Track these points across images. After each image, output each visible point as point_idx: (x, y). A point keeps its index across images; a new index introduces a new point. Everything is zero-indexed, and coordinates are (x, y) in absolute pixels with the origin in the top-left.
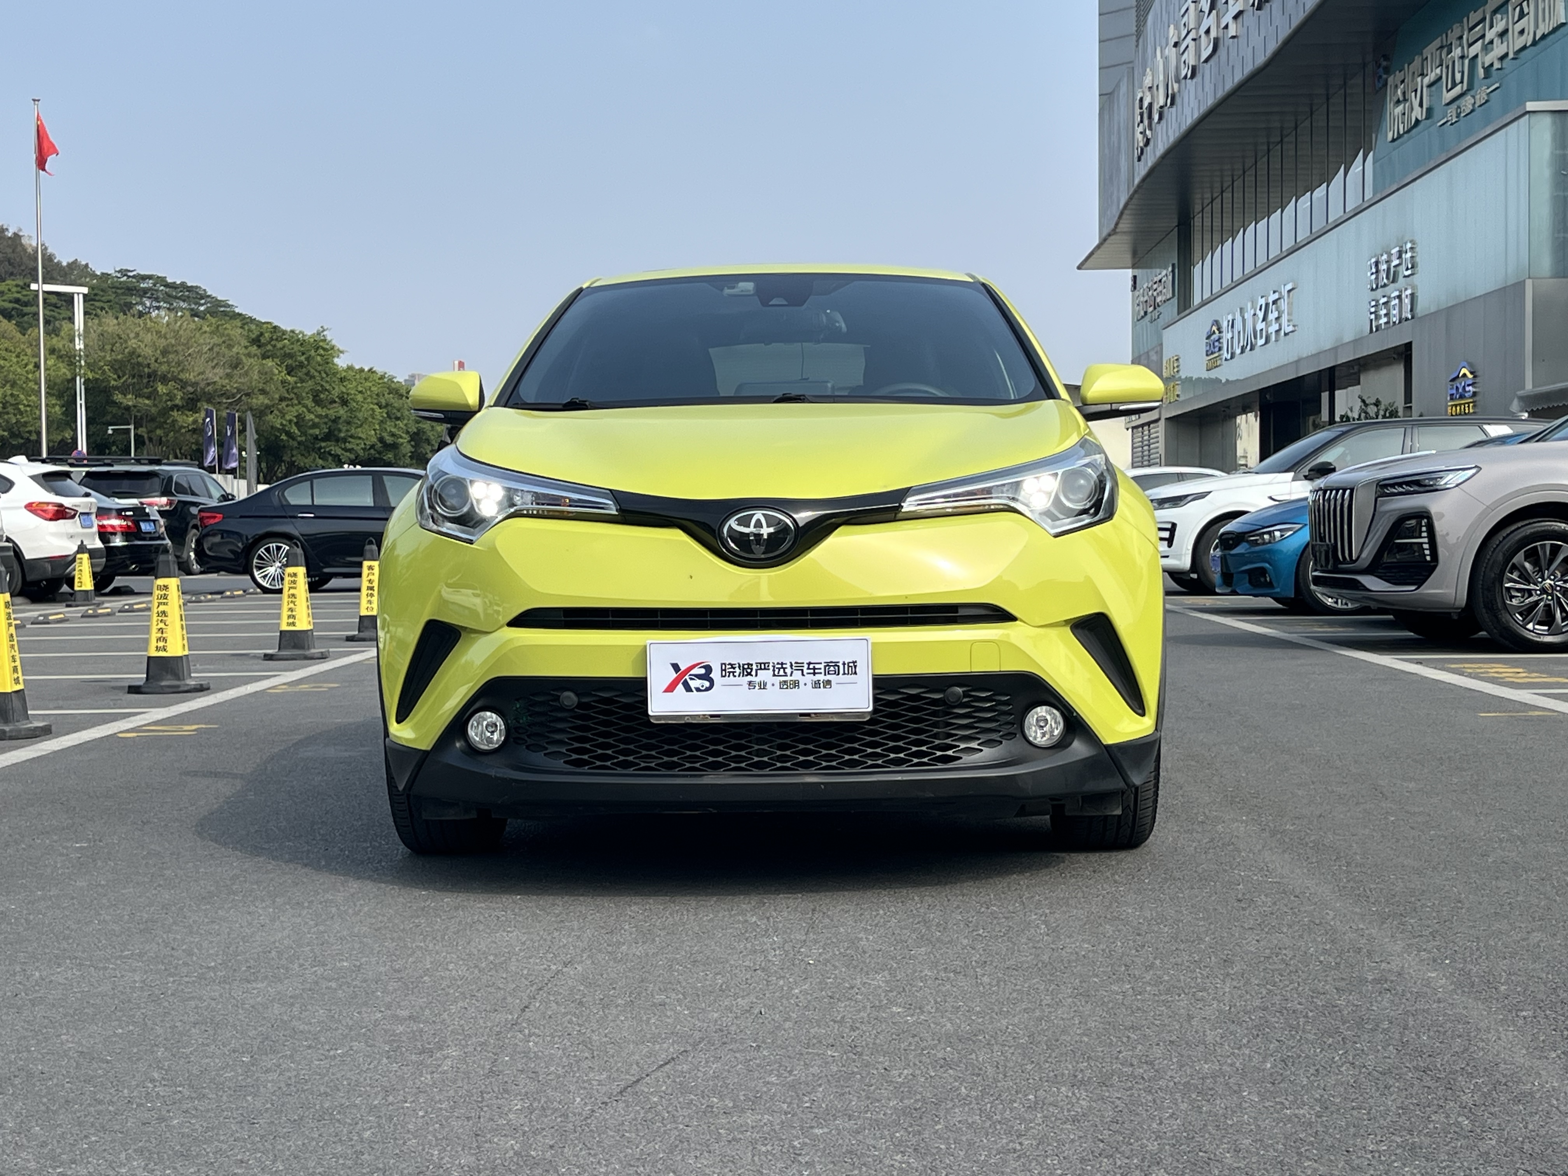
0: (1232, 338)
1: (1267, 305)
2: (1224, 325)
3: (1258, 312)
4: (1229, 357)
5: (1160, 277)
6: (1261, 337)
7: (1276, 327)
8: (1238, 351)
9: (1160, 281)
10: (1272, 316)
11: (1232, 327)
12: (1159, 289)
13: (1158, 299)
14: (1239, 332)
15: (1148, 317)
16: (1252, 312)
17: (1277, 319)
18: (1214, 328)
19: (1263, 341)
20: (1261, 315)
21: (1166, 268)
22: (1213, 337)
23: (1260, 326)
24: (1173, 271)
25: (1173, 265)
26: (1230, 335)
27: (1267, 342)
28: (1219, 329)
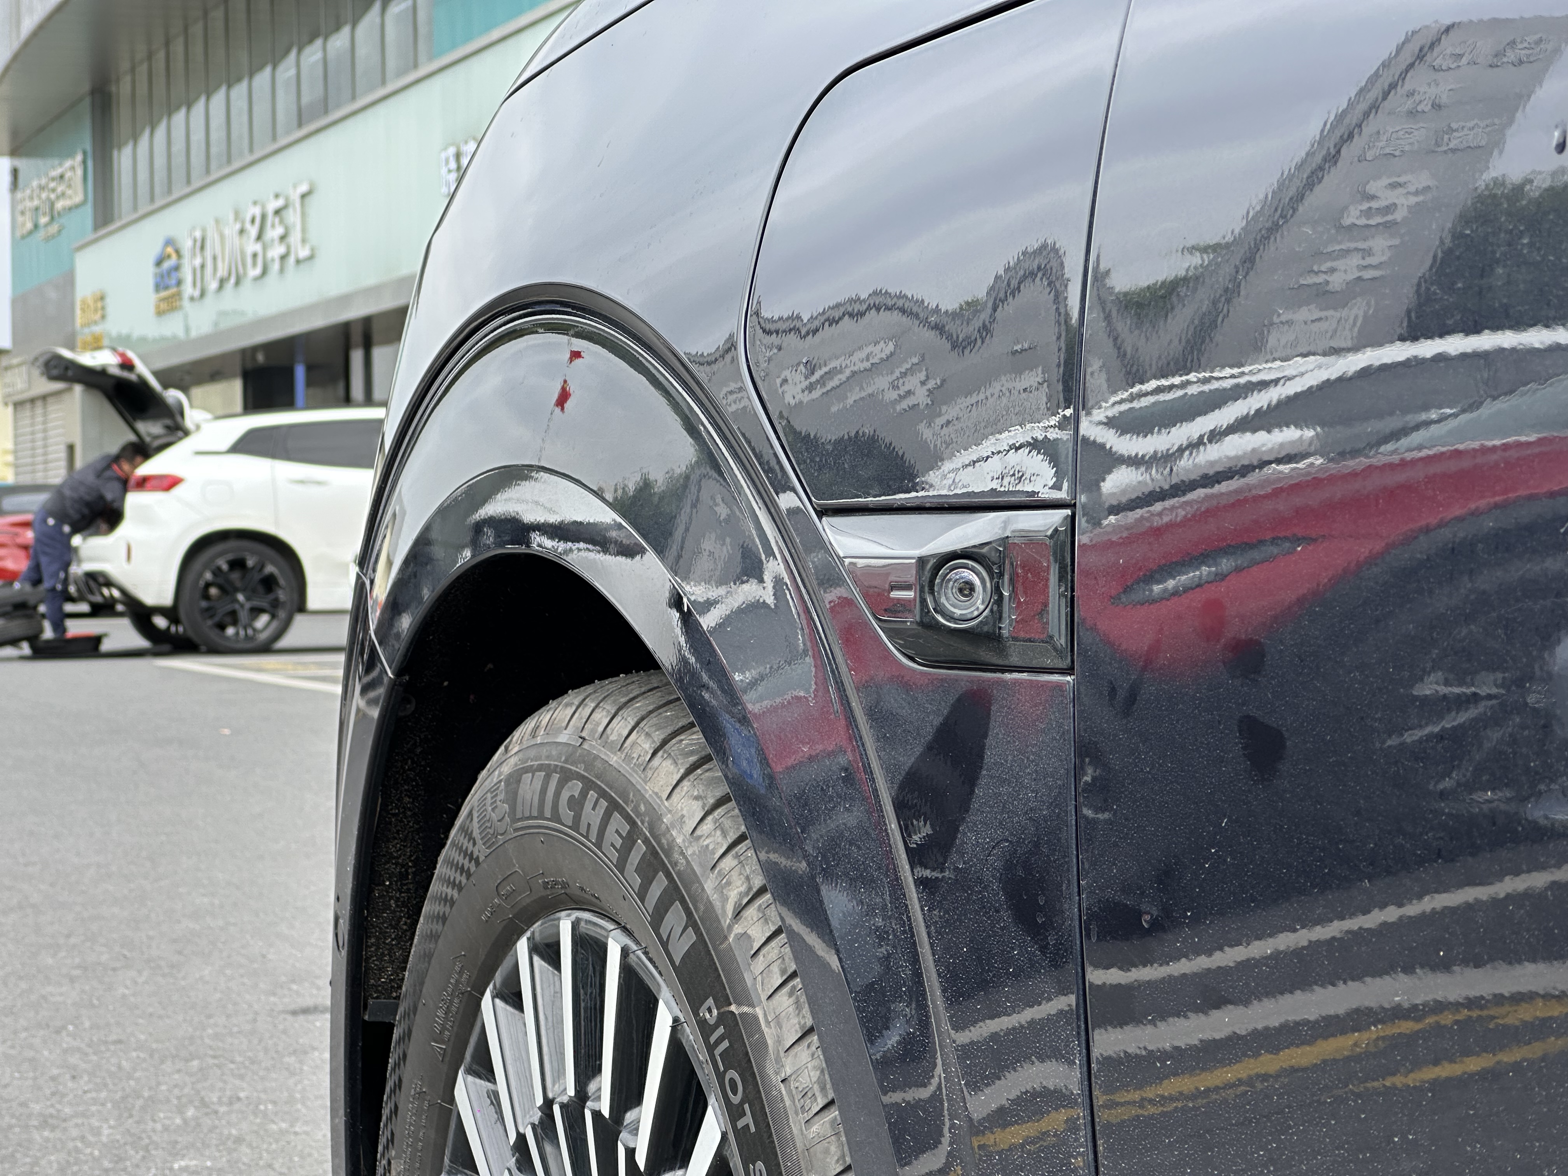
0: (203, 266)
1: (264, 217)
2: (187, 245)
3: (248, 226)
4: (197, 293)
5: (59, 171)
6: (254, 264)
7: (281, 250)
8: (213, 285)
9: (62, 177)
10: (274, 232)
11: (202, 248)
12: (60, 189)
13: (59, 205)
14: (215, 258)
15: (41, 234)
16: (238, 226)
17: (283, 238)
18: (170, 250)
19: (258, 271)
20: (253, 231)
21: (71, 155)
22: (166, 265)
23: (252, 247)
24: (84, 162)
25: (85, 153)
26: (198, 262)
27: (265, 272)
28: (178, 252)
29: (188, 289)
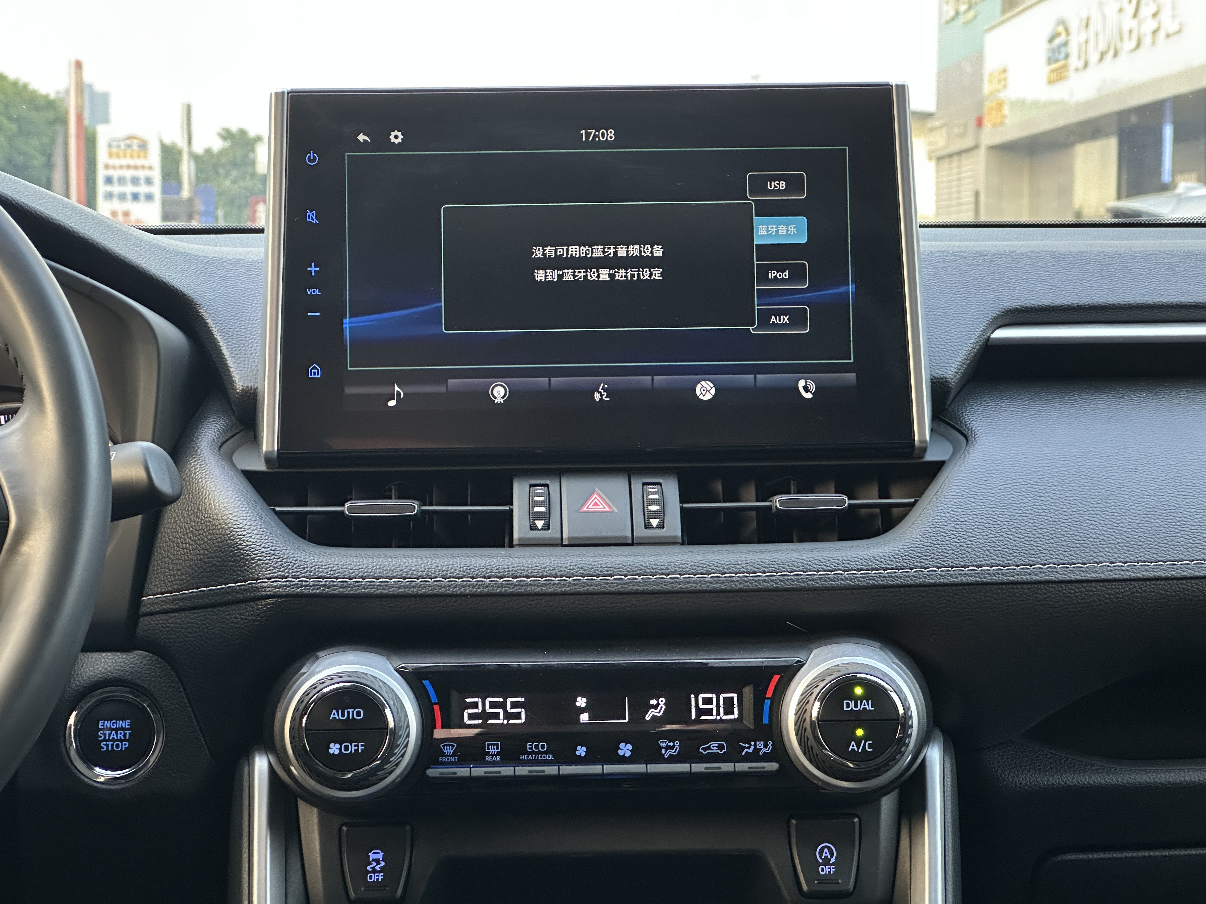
0: (1087, 42)
2: (1074, 24)
4: (1081, 64)
6: (1130, 38)
7: (1153, 26)
8: (1094, 57)
10: (1147, 11)
11: (1087, 26)
14: (1097, 34)
17: (1155, 15)
18: (1059, 29)
19: (1134, 44)
23: (1128, 23)
26: (1083, 37)
27: (1138, 45)
28: (1067, 30)
29: (1074, 62)
